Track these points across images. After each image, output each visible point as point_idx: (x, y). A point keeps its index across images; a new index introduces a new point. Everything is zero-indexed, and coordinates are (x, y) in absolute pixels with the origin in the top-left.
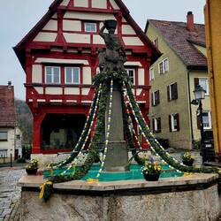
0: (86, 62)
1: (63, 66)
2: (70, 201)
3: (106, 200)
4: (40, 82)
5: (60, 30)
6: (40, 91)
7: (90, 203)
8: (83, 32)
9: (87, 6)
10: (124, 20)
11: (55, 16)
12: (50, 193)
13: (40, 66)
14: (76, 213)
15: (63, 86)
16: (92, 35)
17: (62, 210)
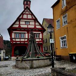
0: (26, 32)
1: (20, 33)
2: (25, 61)
3: (31, 61)
4: (14, 37)
5: (20, 24)
6: (14, 40)
7: (28, 62)
8: (25, 24)
9: (26, 18)
10: (36, 21)
11: (18, 20)
12: (22, 60)
13: (14, 33)
14: (26, 63)
15: (20, 39)
16: (28, 25)
17: (24, 63)
